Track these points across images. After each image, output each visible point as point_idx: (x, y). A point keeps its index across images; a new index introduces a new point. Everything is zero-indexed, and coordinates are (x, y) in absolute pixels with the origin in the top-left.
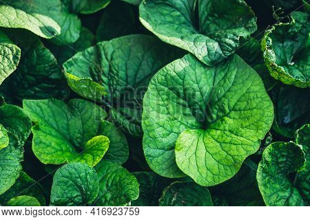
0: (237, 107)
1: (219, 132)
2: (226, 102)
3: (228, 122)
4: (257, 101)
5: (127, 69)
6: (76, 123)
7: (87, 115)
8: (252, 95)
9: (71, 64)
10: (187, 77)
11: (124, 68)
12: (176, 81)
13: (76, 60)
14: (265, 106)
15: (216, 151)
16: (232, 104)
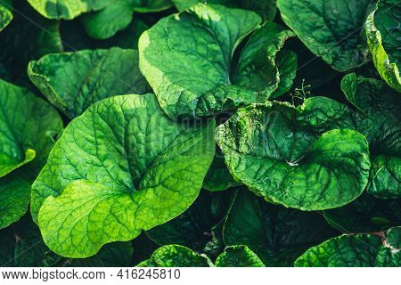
0: (166, 182)
1: (129, 202)
2: (160, 171)
3: (147, 196)
4: (186, 184)
5: (112, 88)
6: (32, 127)
7: (45, 123)
8: (187, 174)
9: (68, 59)
10: (134, 121)
11: (109, 86)
12: (119, 120)
13: (77, 57)
14: (188, 195)
15: (97, 219)
16: (164, 176)
